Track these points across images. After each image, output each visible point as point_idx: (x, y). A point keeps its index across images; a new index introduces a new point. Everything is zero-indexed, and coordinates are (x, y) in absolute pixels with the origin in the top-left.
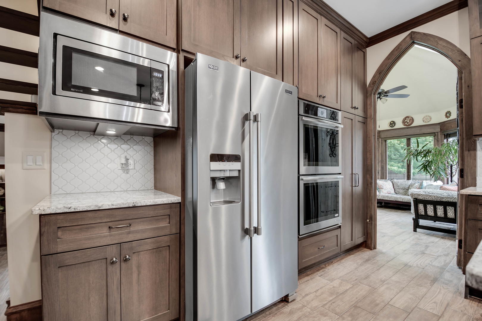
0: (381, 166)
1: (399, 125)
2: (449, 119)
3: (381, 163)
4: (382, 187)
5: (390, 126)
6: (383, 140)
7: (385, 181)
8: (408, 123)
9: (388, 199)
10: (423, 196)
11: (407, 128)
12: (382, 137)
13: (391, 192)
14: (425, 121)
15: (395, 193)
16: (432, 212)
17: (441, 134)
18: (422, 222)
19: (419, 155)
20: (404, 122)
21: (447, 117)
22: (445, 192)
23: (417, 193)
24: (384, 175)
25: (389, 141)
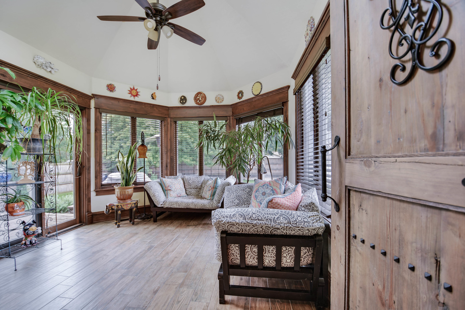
0: (170, 157)
1: (191, 102)
2: (241, 100)
3: (170, 153)
4: (171, 187)
5: (181, 103)
6: (172, 120)
7: (175, 178)
8: (200, 100)
9: (178, 207)
10: (240, 227)
11: (200, 107)
12: (172, 116)
13: (182, 194)
14: (218, 101)
15: (186, 195)
16: (254, 258)
17: (233, 119)
18: (234, 280)
19: (217, 139)
20: (196, 99)
21: (239, 98)
22: (281, 215)
23: (229, 220)
24: (174, 170)
25: (179, 122)
